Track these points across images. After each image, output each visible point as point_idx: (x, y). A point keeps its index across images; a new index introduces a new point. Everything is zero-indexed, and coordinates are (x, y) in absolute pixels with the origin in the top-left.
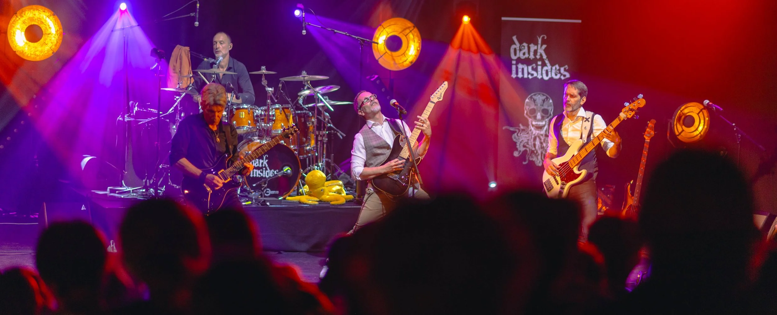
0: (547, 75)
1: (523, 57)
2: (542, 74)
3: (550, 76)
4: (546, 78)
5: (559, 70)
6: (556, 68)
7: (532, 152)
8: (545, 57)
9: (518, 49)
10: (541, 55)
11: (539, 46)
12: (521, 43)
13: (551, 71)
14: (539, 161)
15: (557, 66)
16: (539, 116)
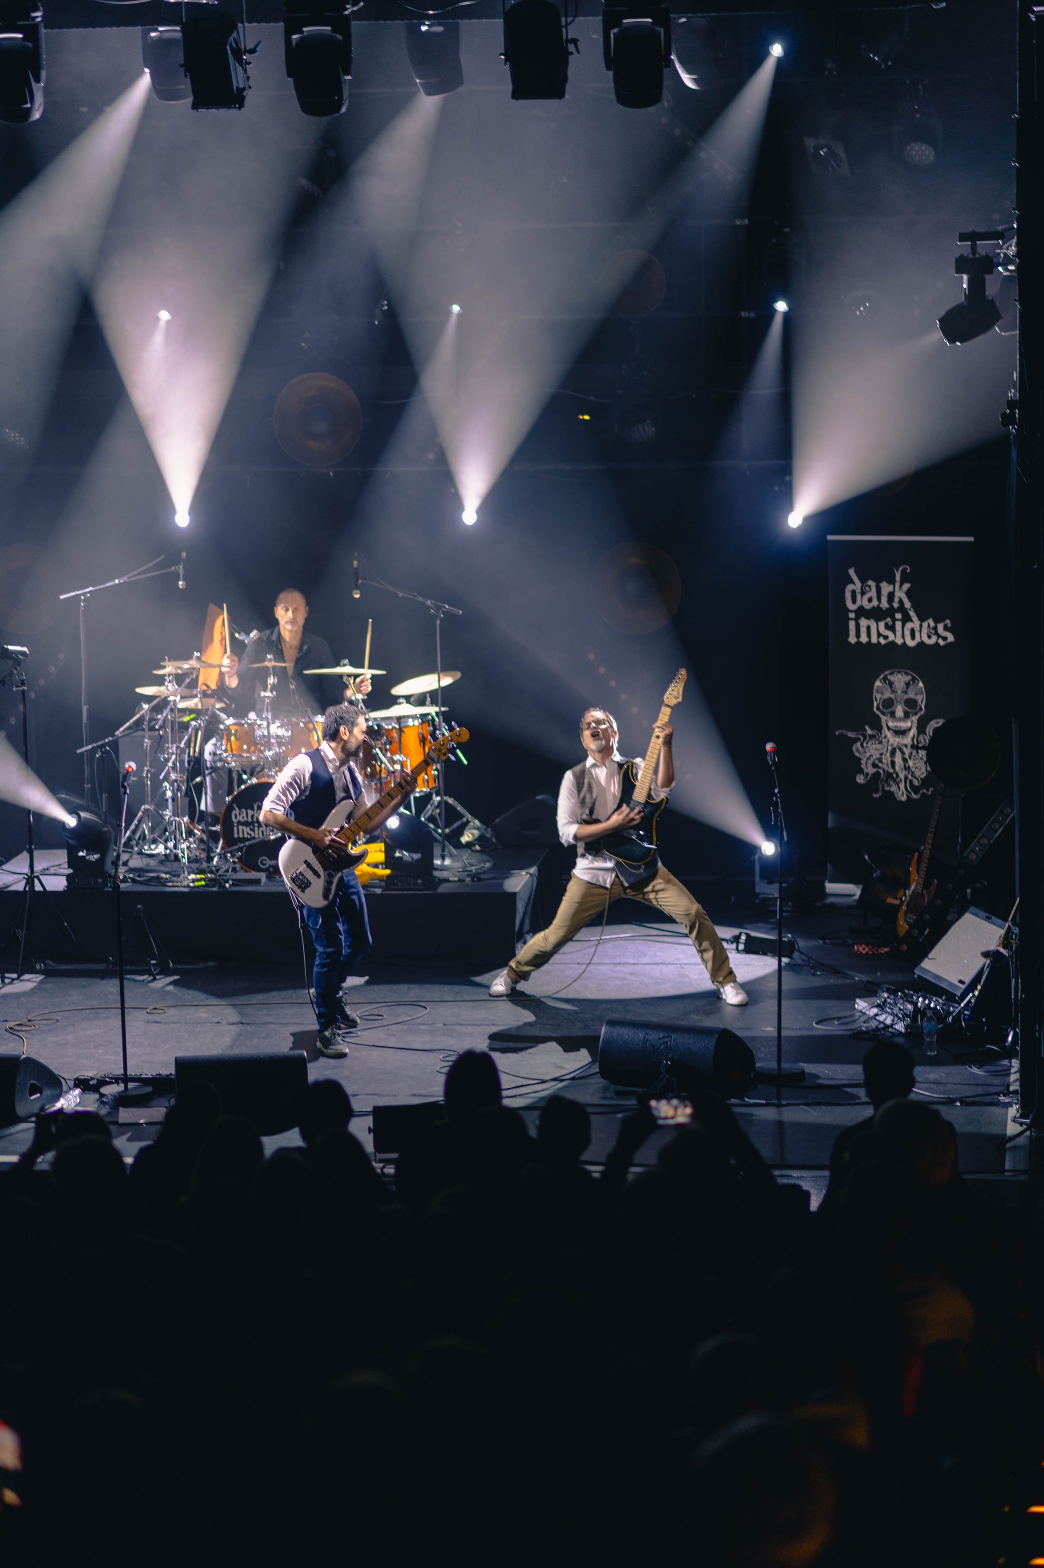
0: (913, 637)
1: (868, 606)
2: (904, 636)
3: (918, 639)
4: (911, 643)
5: (935, 628)
6: (929, 625)
7: (889, 775)
8: (908, 604)
9: (858, 591)
10: (901, 602)
11: (897, 585)
12: (863, 581)
13: (920, 631)
14: (900, 793)
15: (931, 622)
16: (899, 711)
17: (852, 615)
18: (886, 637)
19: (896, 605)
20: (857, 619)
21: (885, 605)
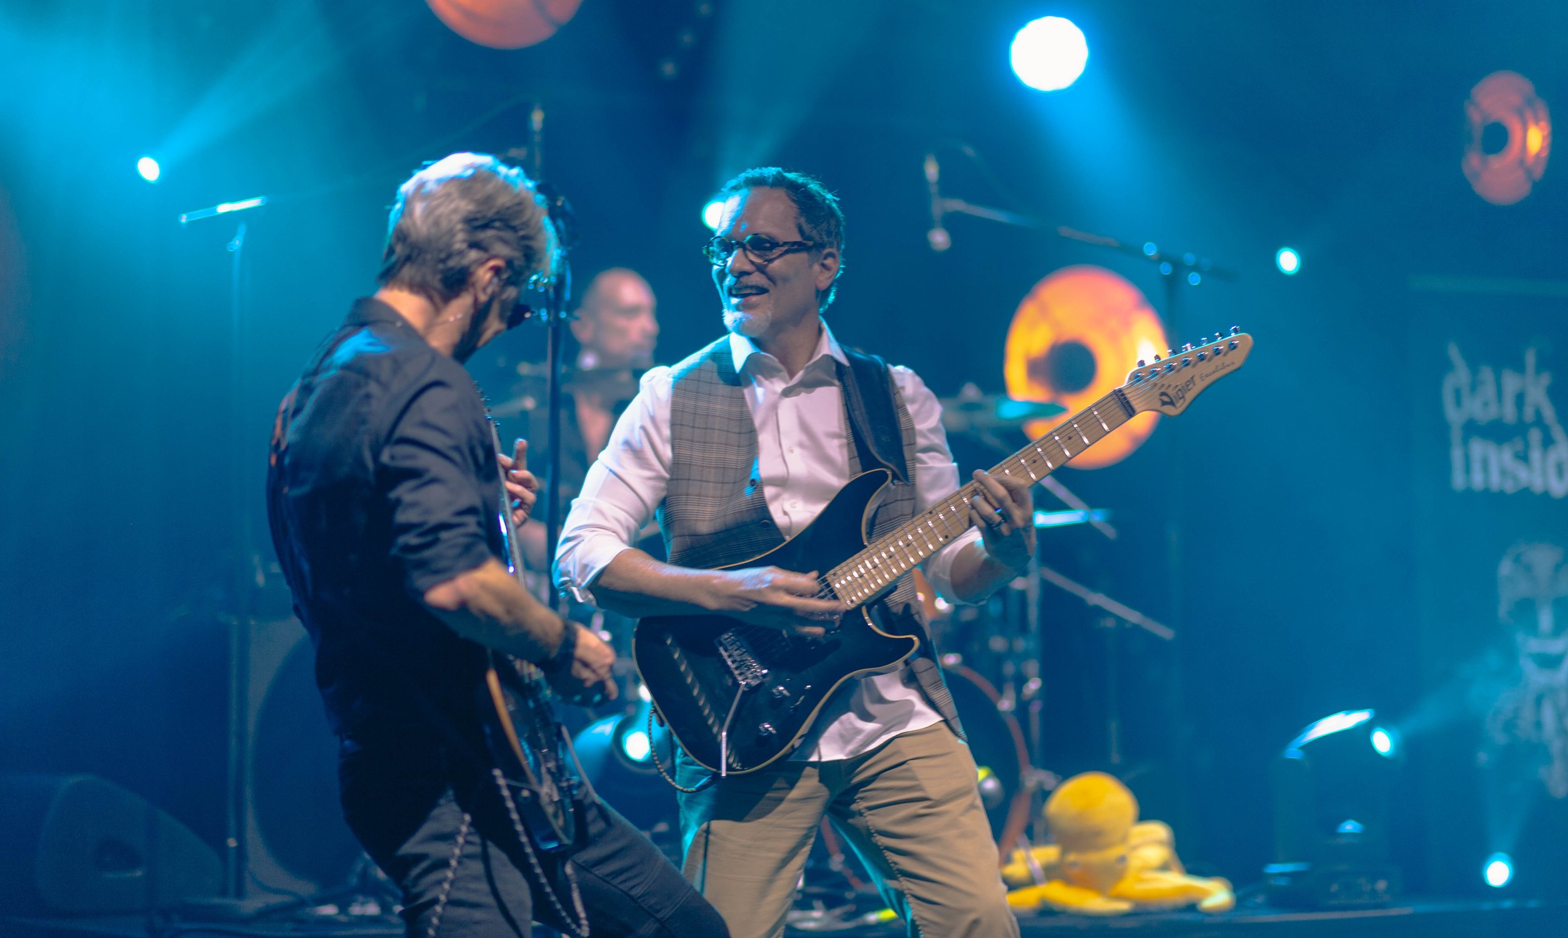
0: (1561, 479)
1: (1482, 416)
2: (1544, 473)
4: (1558, 491)
7: (1533, 747)
8: (1549, 413)
9: (1465, 387)
10: (1538, 410)
11: (1530, 376)
12: (1473, 367)
16: (1546, 619)
17: (1456, 436)
18: (1515, 479)
19: (1529, 414)
20: (1465, 441)
21: (1509, 413)
